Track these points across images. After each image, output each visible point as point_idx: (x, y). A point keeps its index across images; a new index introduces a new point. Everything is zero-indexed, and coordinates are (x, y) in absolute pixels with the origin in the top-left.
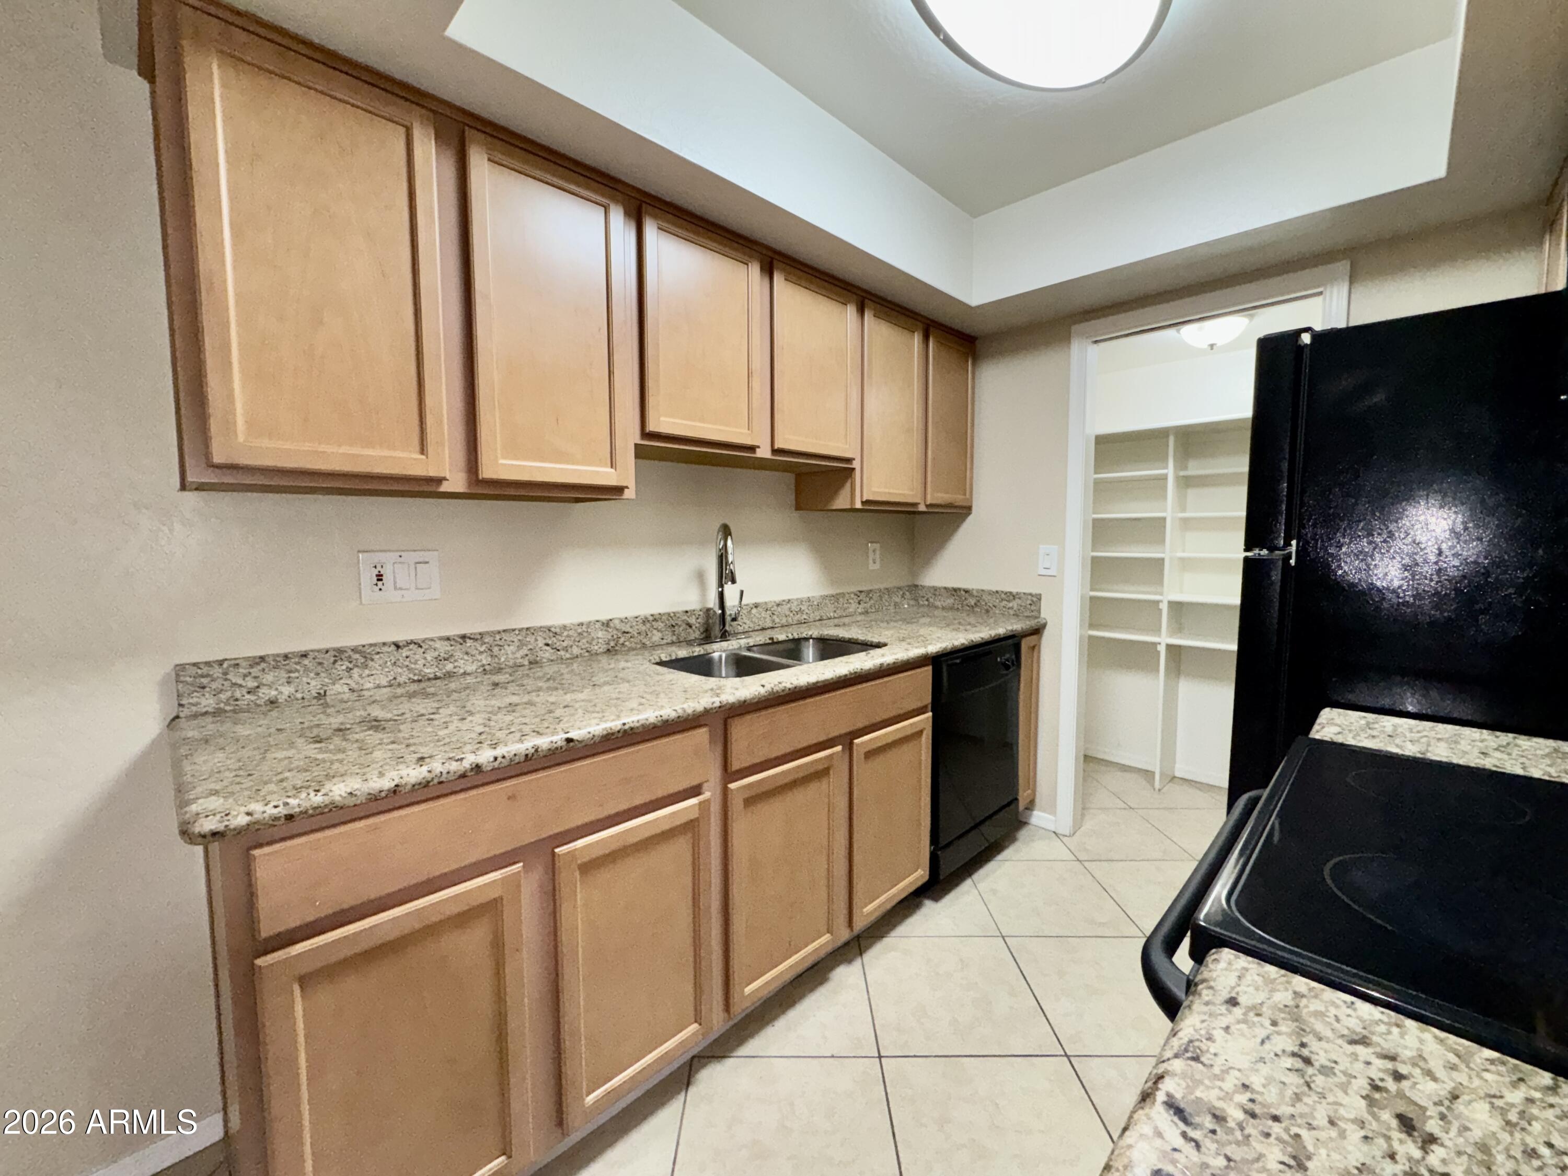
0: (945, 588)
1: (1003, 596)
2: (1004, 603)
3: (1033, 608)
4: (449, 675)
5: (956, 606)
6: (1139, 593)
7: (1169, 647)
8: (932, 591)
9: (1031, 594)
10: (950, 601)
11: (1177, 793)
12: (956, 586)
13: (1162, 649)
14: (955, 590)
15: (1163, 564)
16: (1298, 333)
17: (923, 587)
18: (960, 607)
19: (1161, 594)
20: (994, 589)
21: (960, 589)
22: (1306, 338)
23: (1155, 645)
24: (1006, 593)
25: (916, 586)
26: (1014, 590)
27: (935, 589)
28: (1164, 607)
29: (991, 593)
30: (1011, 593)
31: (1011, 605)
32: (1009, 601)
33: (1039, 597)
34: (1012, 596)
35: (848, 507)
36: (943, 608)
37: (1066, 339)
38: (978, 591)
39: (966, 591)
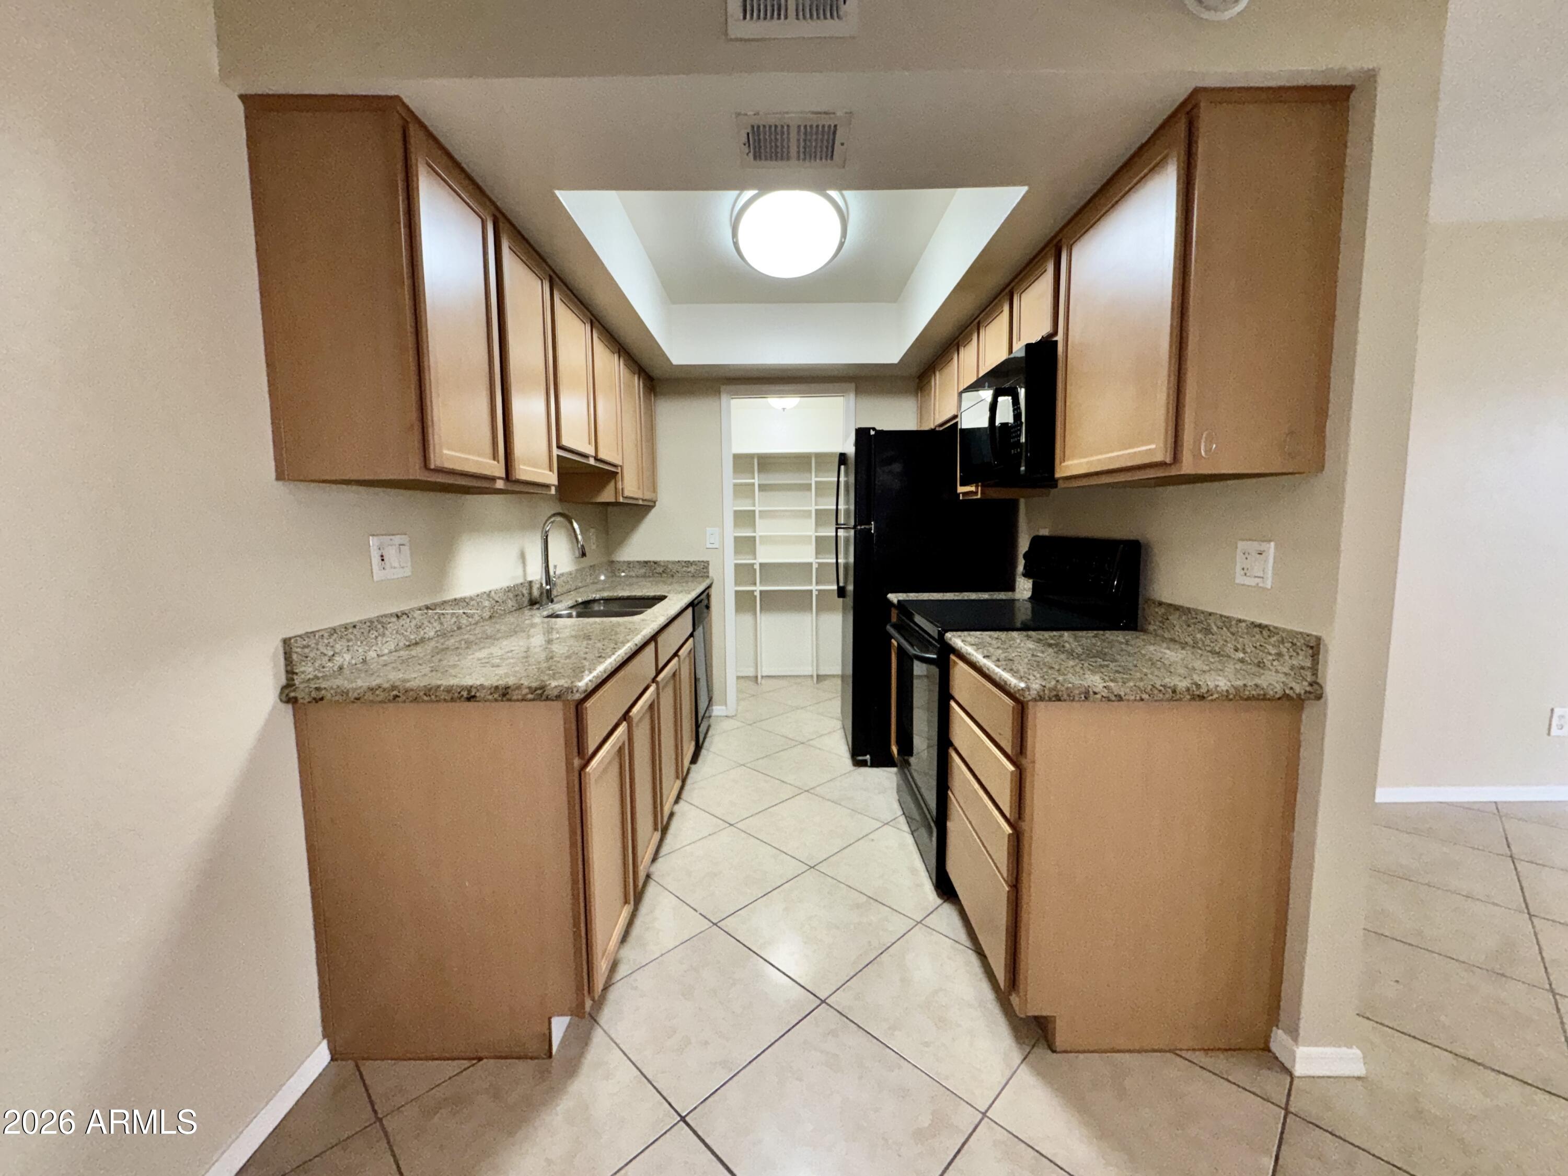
0: (638, 562)
1: (684, 564)
2: (685, 569)
3: (705, 570)
4: (423, 640)
5: (647, 575)
6: (745, 559)
7: (761, 592)
8: (626, 564)
9: (703, 561)
10: (643, 571)
11: (766, 684)
12: (646, 559)
13: (757, 594)
14: (646, 562)
15: (755, 540)
16: (868, 429)
17: (619, 562)
18: (651, 574)
19: (755, 559)
20: (677, 560)
21: (650, 562)
22: (872, 433)
23: (753, 591)
24: (685, 562)
25: (613, 562)
26: (691, 560)
27: (629, 563)
28: (757, 567)
29: (674, 563)
30: (689, 561)
31: (689, 570)
32: (688, 567)
33: (708, 562)
34: (689, 563)
35: (613, 500)
36: (637, 577)
37: (717, 393)
38: (664, 562)
39: (655, 563)
